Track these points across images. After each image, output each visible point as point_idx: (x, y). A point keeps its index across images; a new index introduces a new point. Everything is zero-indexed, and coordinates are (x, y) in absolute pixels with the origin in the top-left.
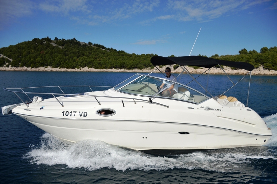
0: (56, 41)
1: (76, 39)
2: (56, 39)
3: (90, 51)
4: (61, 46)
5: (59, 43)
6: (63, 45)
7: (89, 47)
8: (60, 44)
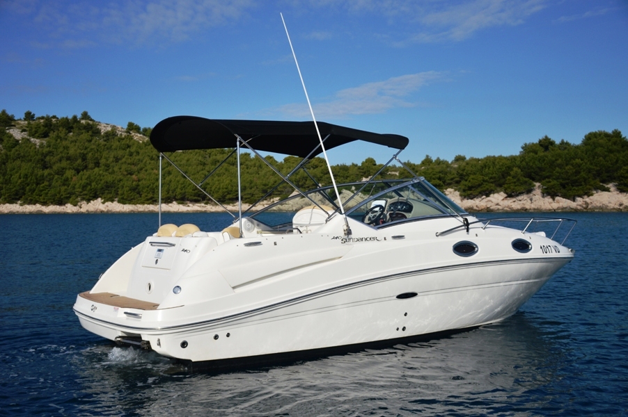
0: (26, 122)
1: (89, 114)
2: (29, 116)
3: (120, 153)
4: (38, 137)
5: (34, 130)
6: (45, 135)
7: (121, 139)
8: (36, 132)
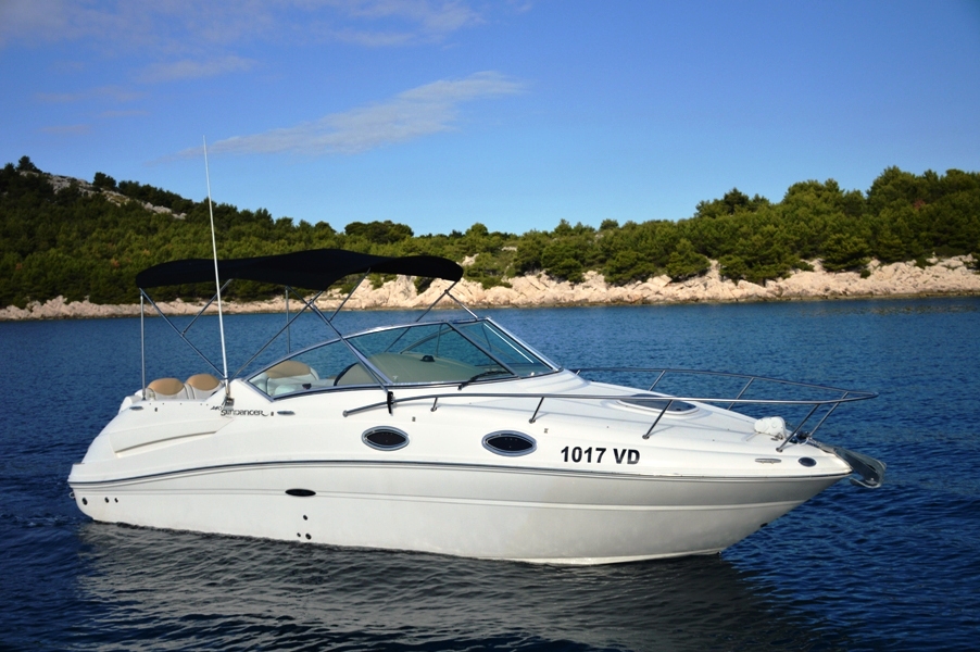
1: (31, 161)
3: (88, 223)
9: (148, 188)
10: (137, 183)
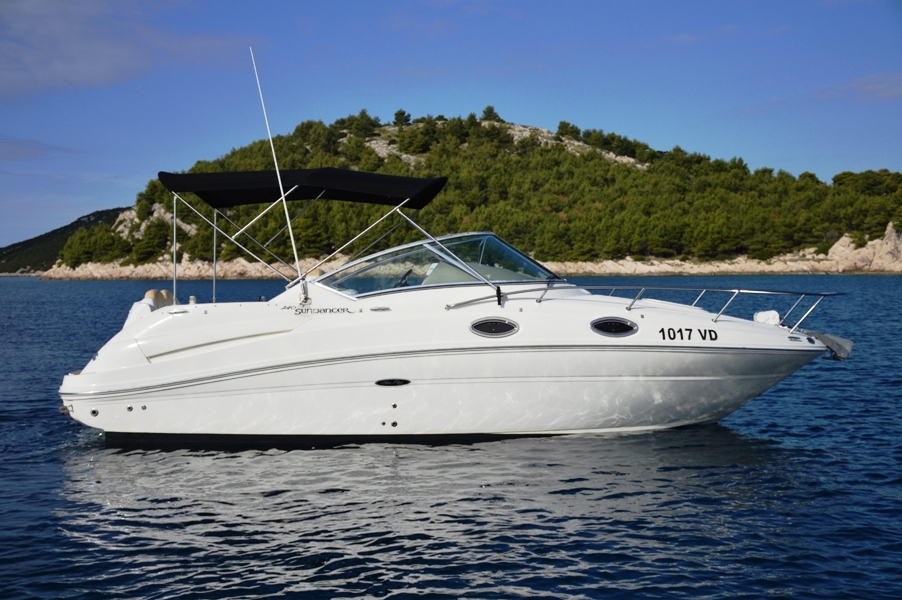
0: (397, 128)
2: (402, 118)
3: (542, 174)
4: (414, 153)
5: (407, 140)
6: (424, 149)
7: (545, 151)
8: (411, 144)
9: (613, 137)
10: (601, 131)
